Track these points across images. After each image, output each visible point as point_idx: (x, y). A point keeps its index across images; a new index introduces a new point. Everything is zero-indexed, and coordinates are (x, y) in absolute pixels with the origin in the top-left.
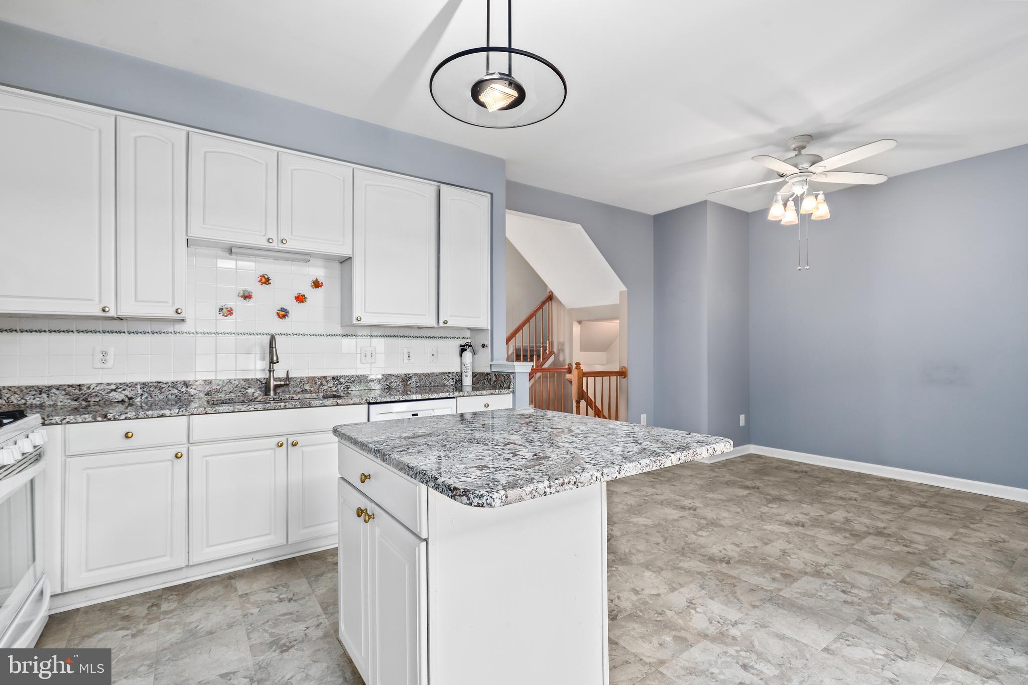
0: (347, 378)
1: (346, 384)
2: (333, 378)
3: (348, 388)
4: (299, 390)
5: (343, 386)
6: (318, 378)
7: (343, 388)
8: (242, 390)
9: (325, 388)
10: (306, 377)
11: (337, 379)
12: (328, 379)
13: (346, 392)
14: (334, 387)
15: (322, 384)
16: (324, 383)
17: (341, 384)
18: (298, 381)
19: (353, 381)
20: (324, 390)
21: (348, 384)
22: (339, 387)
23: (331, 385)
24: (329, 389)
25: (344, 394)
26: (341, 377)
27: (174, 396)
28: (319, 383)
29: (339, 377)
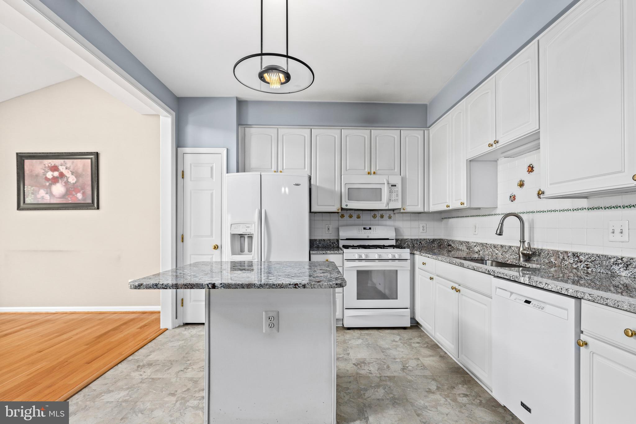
0: (587, 257)
1: (586, 263)
2: (573, 254)
3: (588, 268)
4: (547, 261)
5: (583, 265)
6: (561, 253)
7: (583, 267)
8: (516, 254)
9: (567, 263)
10: (552, 251)
11: (577, 256)
12: (569, 255)
13: (586, 272)
14: (574, 264)
15: (564, 259)
16: (566, 258)
17: (581, 262)
18: (546, 252)
19: (593, 261)
20: (566, 265)
21: (588, 263)
22: (579, 264)
23: (572, 261)
24: (570, 265)
25: (584, 273)
26: (581, 254)
27: (491, 253)
28: (561, 258)
29: (579, 254)
